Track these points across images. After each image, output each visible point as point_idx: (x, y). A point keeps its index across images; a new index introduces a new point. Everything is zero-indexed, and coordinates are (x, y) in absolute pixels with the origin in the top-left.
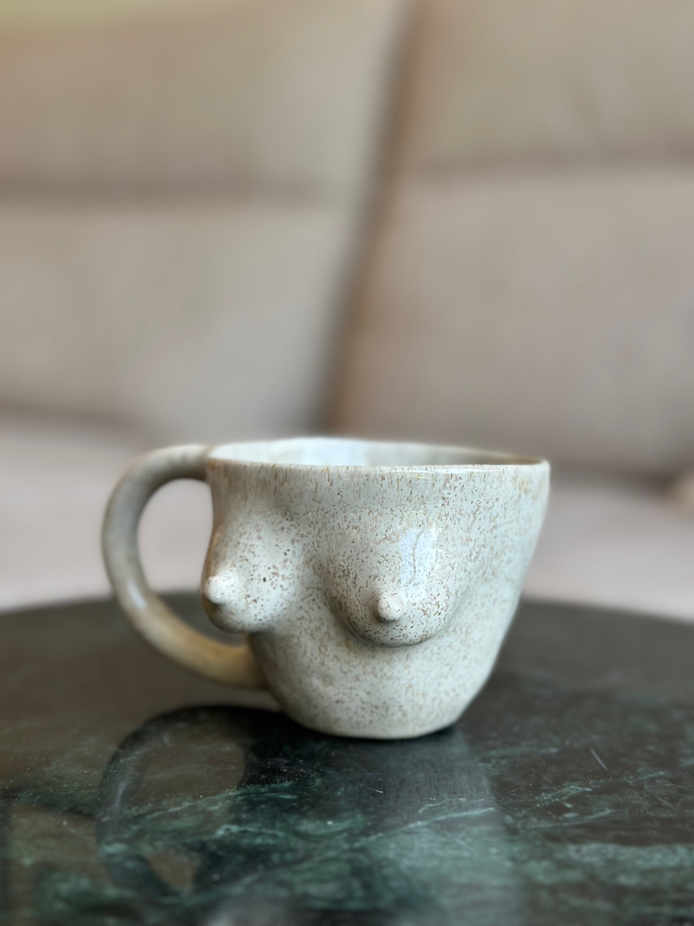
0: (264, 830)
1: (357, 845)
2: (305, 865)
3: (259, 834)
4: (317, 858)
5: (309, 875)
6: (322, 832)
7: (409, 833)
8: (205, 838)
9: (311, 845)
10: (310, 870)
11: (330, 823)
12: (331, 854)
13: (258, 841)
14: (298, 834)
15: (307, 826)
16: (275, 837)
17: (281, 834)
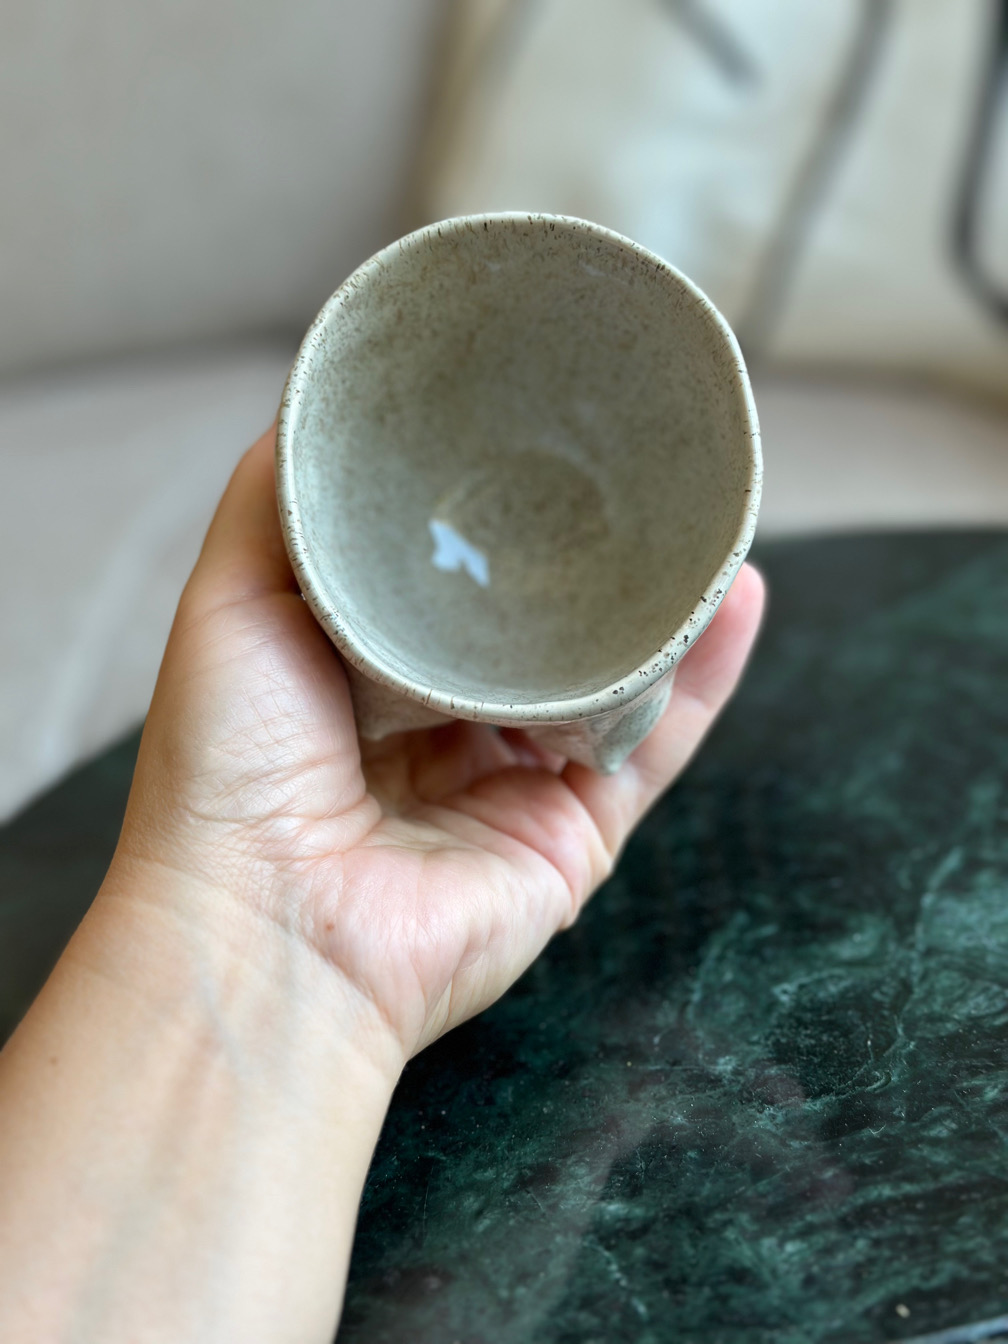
0: (816, 976)
1: (921, 947)
2: (918, 992)
3: (820, 982)
4: (915, 979)
5: (940, 999)
6: (866, 951)
7: (937, 911)
8: (784, 1011)
9: (886, 968)
10: (930, 994)
11: (857, 938)
12: (917, 968)
13: (833, 989)
14: (851, 964)
15: (846, 950)
16: (840, 978)
17: (838, 971)
